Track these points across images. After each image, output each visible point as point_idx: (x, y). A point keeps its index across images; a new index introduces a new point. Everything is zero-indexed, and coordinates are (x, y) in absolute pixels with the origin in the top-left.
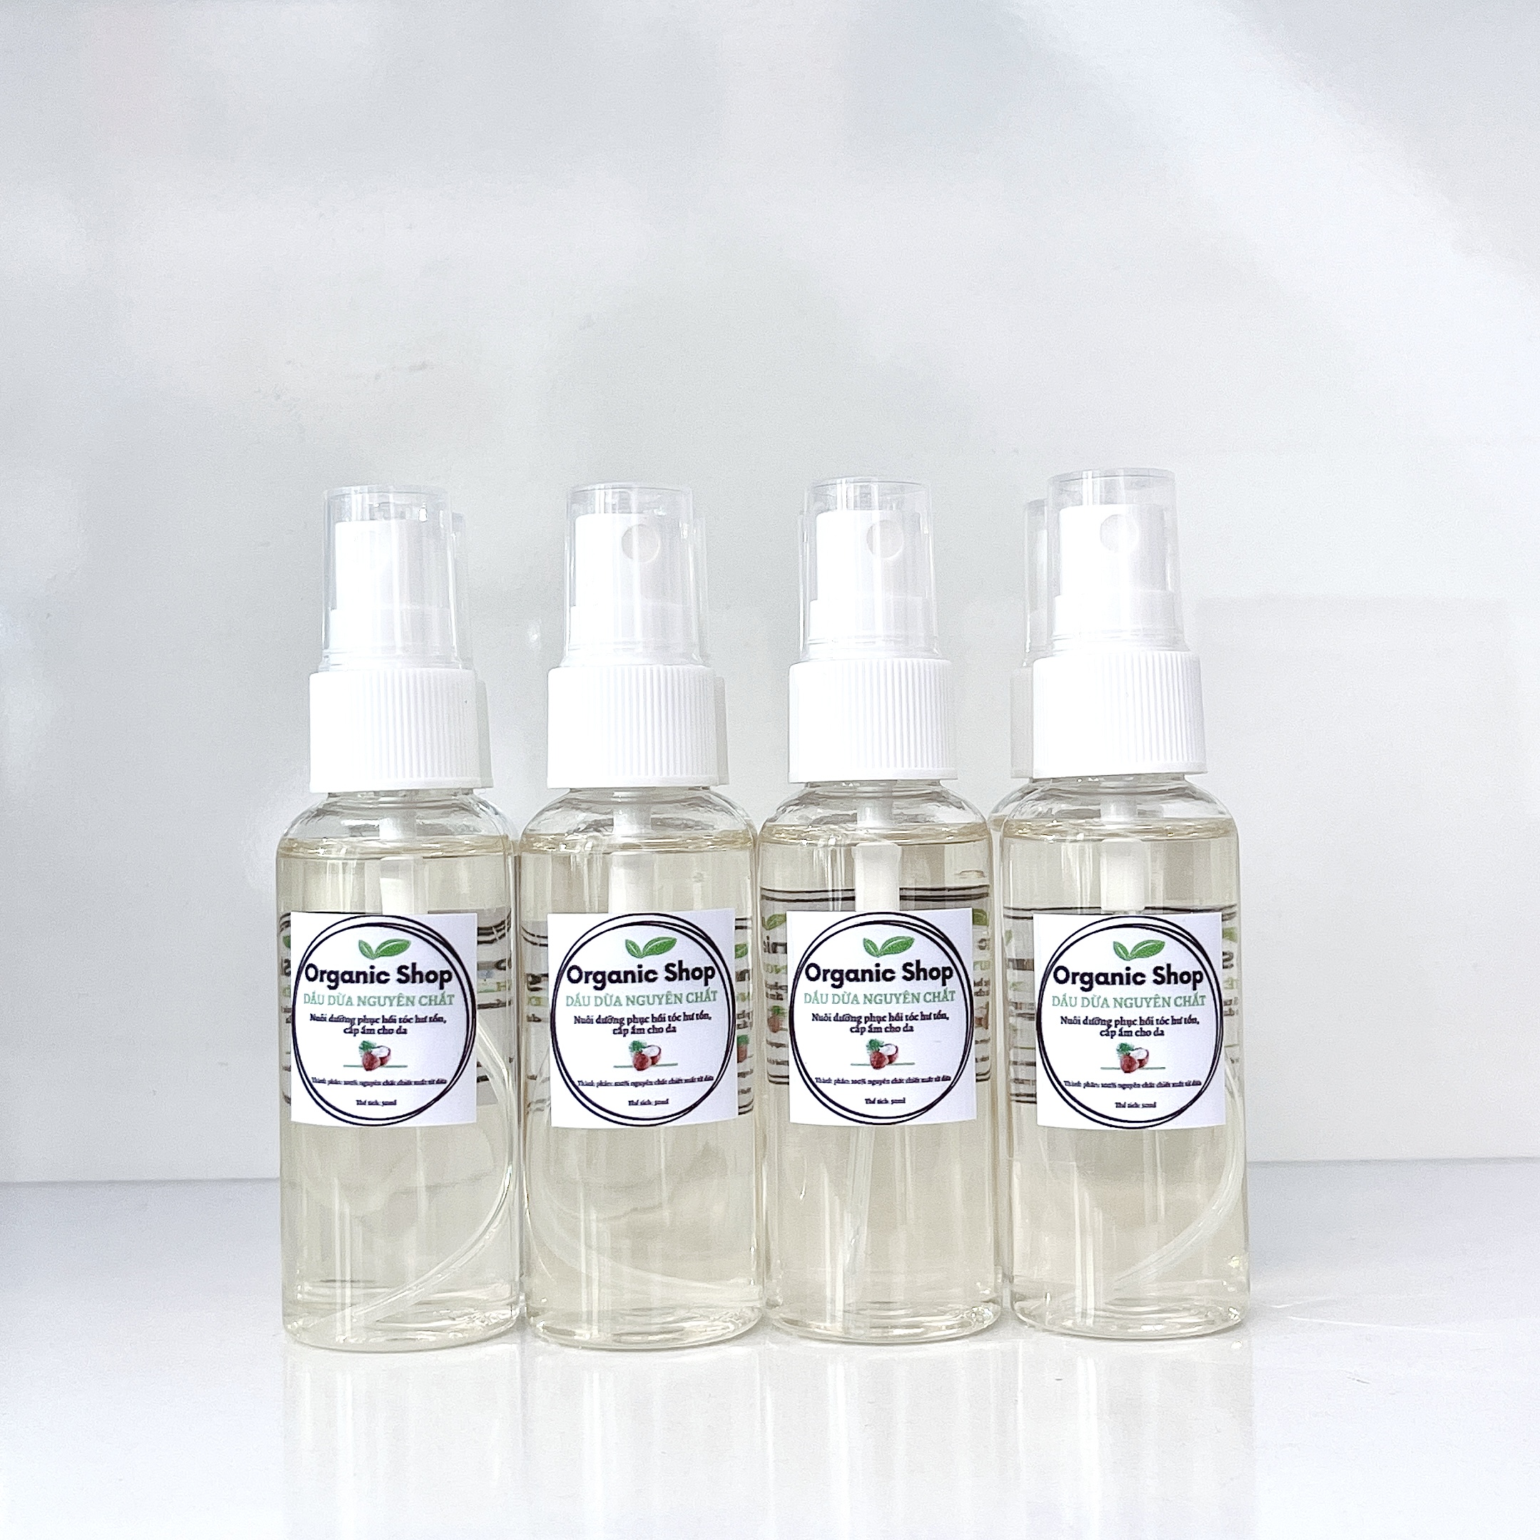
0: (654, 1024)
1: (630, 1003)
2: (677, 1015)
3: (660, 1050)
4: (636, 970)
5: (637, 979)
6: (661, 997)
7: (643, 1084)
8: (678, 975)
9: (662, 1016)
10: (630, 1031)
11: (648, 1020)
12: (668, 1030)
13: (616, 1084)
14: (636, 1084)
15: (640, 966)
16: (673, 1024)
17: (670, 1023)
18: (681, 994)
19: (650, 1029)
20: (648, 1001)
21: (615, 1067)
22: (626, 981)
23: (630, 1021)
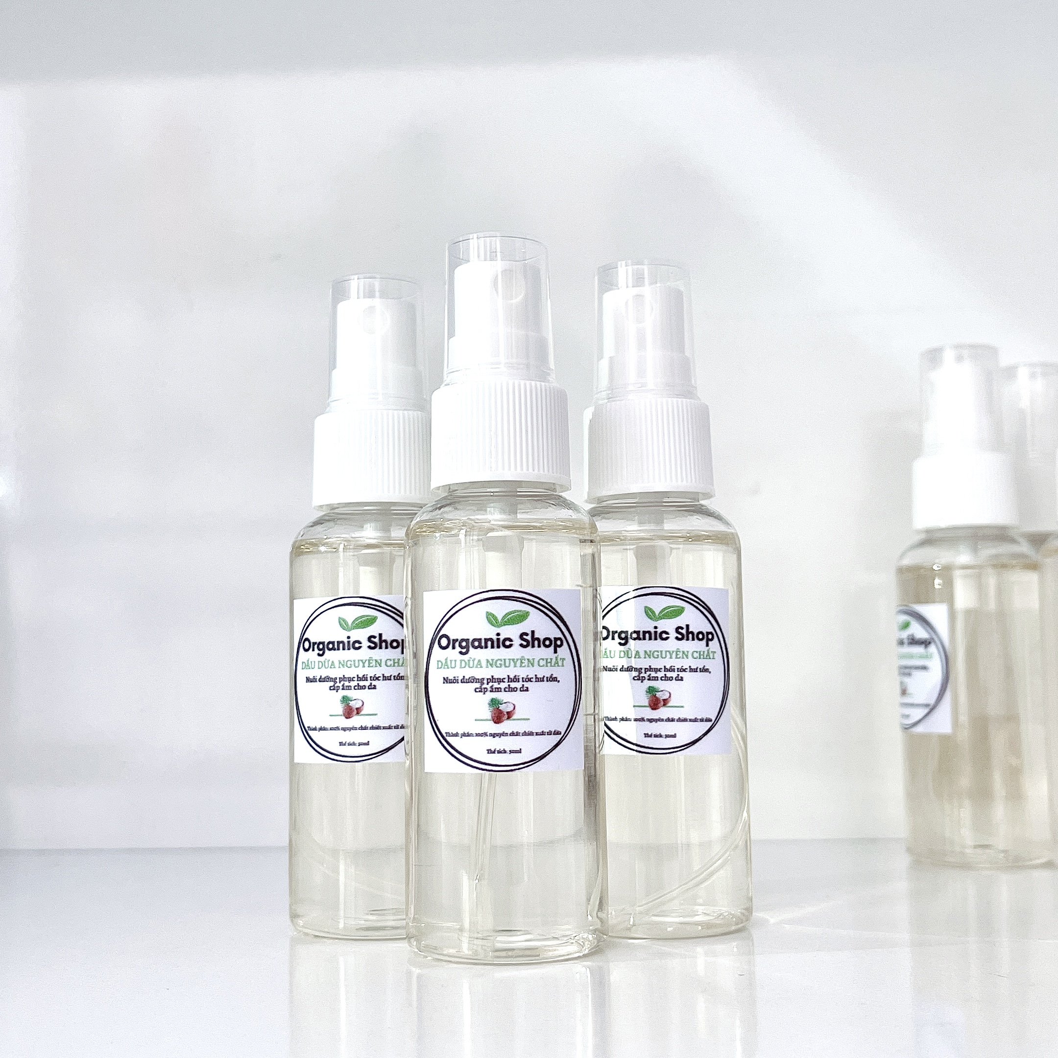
0: (358, 682)
1: (341, 665)
2: (377, 676)
3: (363, 703)
4: (346, 640)
5: (346, 648)
6: (364, 661)
7: (350, 729)
8: (378, 645)
9: (365, 676)
10: (341, 688)
11: (354, 679)
12: (370, 687)
13: (331, 729)
14: (344, 729)
15: (349, 637)
16: (374, 683)
17: (371, 682)
18: (381, 660)
19: (356, 686)
20: (354, 664)
21: (331, 716)
22: (338, 649)
23: (341, 679)
